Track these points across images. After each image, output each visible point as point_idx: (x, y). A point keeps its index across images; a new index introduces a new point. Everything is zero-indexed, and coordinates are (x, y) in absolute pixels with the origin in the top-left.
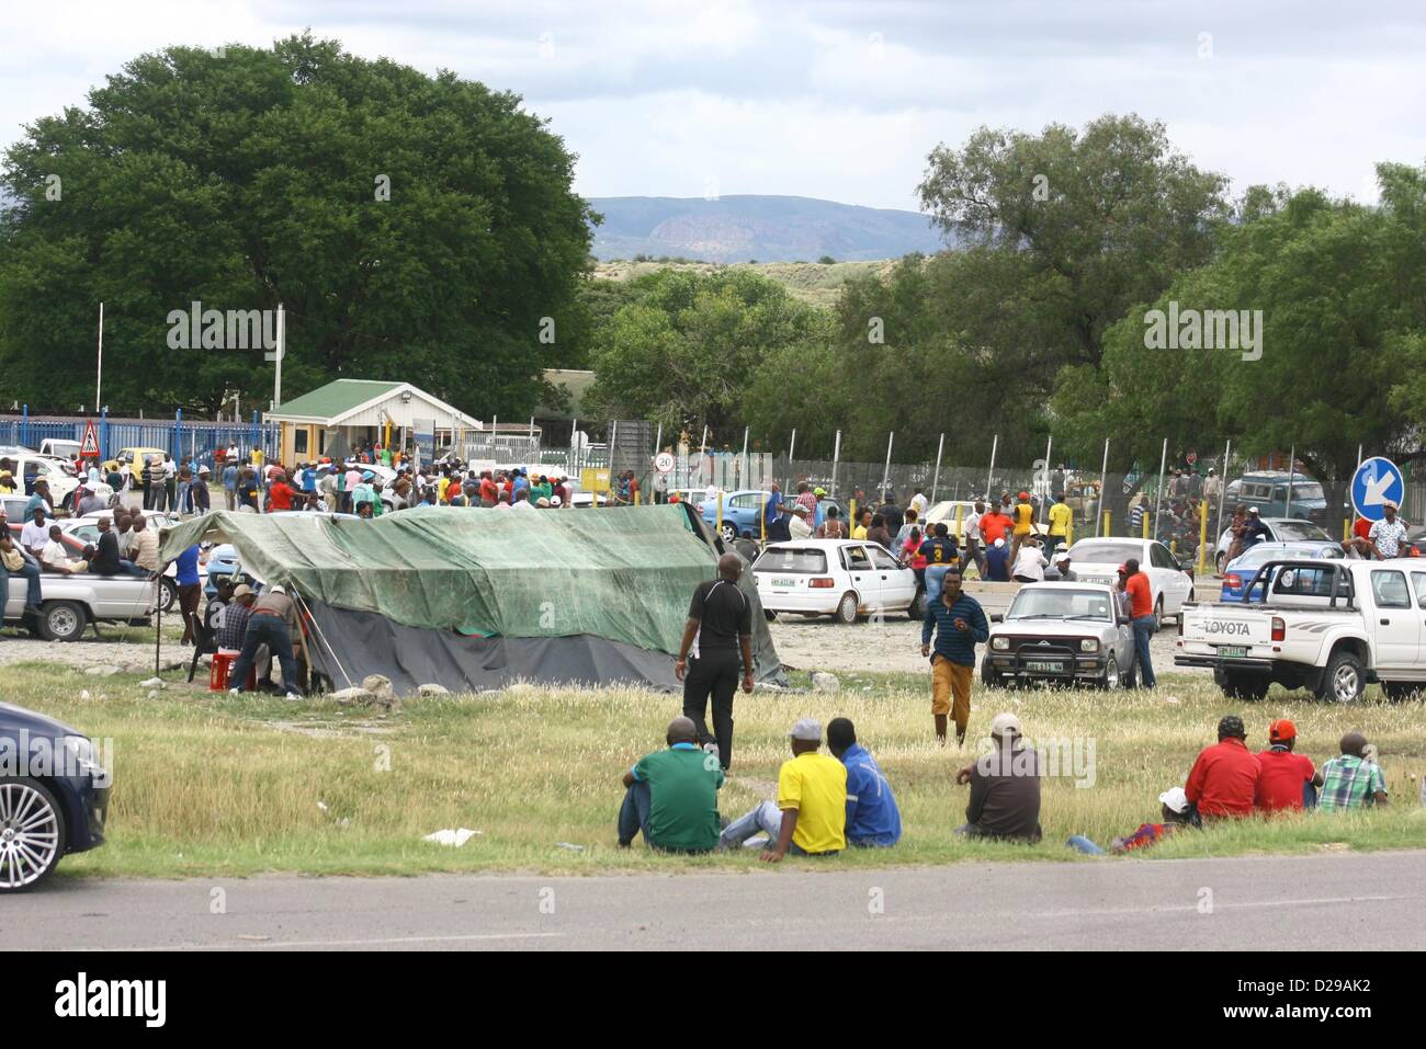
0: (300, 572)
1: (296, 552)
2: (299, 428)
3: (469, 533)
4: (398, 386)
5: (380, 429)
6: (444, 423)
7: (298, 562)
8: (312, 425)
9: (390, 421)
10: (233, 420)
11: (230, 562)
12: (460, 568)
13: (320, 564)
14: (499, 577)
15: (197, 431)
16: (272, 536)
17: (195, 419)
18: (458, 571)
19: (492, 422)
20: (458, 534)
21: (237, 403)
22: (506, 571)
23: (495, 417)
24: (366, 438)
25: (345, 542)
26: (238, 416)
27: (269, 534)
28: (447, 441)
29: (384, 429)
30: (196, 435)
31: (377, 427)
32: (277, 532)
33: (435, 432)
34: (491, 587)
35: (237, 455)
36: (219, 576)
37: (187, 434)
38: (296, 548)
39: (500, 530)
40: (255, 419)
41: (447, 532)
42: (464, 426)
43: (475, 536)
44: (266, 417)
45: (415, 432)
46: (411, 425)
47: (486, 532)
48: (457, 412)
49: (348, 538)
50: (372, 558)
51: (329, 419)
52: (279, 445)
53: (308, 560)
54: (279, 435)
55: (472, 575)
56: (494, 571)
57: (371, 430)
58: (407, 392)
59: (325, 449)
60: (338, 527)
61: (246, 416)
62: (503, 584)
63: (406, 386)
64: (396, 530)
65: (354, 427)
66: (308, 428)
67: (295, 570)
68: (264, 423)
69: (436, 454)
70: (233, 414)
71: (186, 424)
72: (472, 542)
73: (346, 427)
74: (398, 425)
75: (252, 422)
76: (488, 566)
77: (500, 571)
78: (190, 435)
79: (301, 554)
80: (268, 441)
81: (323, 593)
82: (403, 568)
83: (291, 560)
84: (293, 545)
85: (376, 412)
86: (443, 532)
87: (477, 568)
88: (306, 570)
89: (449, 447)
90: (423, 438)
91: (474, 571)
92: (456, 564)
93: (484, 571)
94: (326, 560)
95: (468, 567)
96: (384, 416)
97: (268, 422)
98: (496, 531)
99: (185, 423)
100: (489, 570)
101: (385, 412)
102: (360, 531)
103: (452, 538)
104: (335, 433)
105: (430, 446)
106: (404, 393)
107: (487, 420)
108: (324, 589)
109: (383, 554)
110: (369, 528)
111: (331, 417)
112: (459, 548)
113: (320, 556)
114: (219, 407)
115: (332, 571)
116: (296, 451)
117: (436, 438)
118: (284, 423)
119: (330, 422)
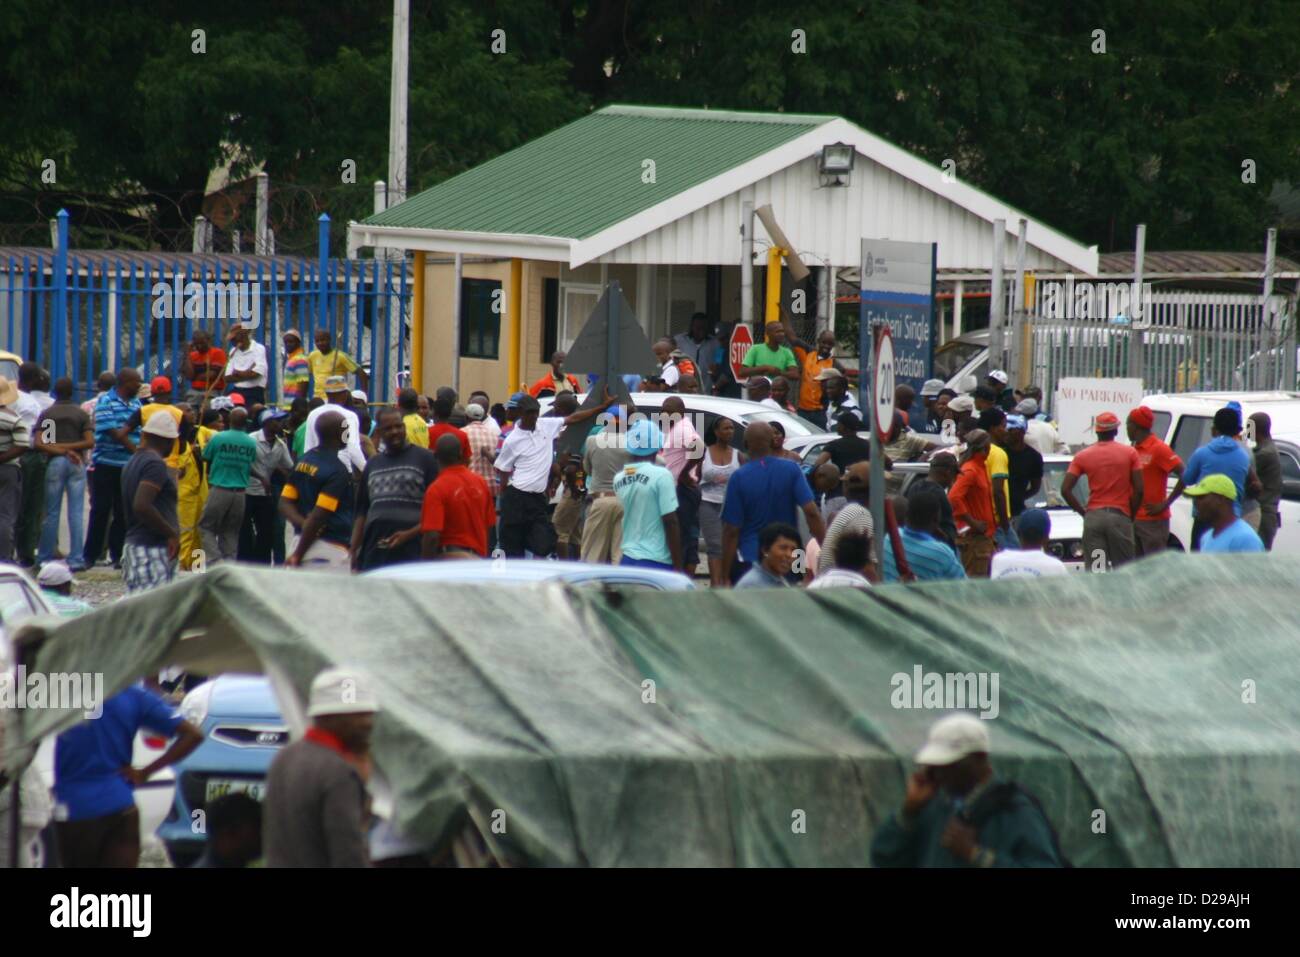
0: (496, 768)
1: (487, 699)
2: (476, 273)
3: (1075, 634)
4: (811, 127)
5: (747, 277)
6: (963, 253)
7: (494, 736)
8: (517, 263)
9: (783, 249)
10: (248, 247)
11: (248, 736)
12: (1045, 753)
13: (569, 739)
14: (1181, 783)
15: (124, 283)
16: (406, 644)
17: (115, 244)
18: (1037, 762)
19: (1132, 247)
20: (1039, 635)
21: (262, 189)
22: (1206, 761)
23: (1141, 232)
24: (701, 308)
25: (654, 662)
26: (263, 233)
27: (393, 639)
28: (977, 313)
29: (761, 273)
30: (123, 300)
31: (736, 270)
32: (421, 631)
33: (935, 283)
34: (1155, 817)
35: (261, 366)
36: (212, 784)
37: (90, 293)
38: (487, 684)
39: (1183, 621)
40: (324, 243)
41: (1002, 627)
42: (1033, 264)
43: (1095, 643)
44: (358, 235)
45: (869, 284)
46: (853, 260)
47: (1135, 630)
48: (1007, 217)
49: (665, 651)
50: (747, 718)
51: (573, 242)
52: (405, 331)
53: (526, 724)
54: (405, 298)
55: (1087, 773)
56: (1165, 762)
57: (716, 279)
58: (841, 148)
59: (565, 345)
60: (631, 616)
61: (294, 235)
62: (1202, 805)
63: (837, 129)
64: (825, 623)
65: (662, 269)
66: (502, 273)
67: (481, 764)
68: (352, 255)
69: (942, 358)
70: (247, 226)
71: (83, 264)
72: (1087, 660)
73: (632, 269)
74: (808, 260)
75: (312, 251)
76: (1141, 742)
77: (1185, 761)
78: (100, 300)
79: (503, 703)
80: (367, 320)
81: (576, 839)
82: (851, 749)
83: (470, 727)
84: (477, 673)
85: (734, 218)
86: (986, 628)
87: (1105, 751)
88: (519, 765)
89: (982, 336)
90: (896, 304)
91: (1095, 761)
92: (1033, 736)
93: (1129, 763)
94: (591, 723)
95: (1076, 748)
96: (760, 231)
97: (366, 252)
98: (1171, 626)
99: (82, 256)
100: (1146, 759)
101: (765, 216)
102: (700, 631)
103: (1017, 646)
104: (598, 290)
105: (920, 332)
106: (828, 150)
107: (1111, 240)
108: (583, 828)
109: (786, 703)
110: (734, 617)
111: (582, 235)
112: (1043, 679)
113: (567, 710)
114: (198, 203)
115: (610, 764)
116: (464, 350)
117: (937, 304)
118: (420, 258)
119: (580, 252)
